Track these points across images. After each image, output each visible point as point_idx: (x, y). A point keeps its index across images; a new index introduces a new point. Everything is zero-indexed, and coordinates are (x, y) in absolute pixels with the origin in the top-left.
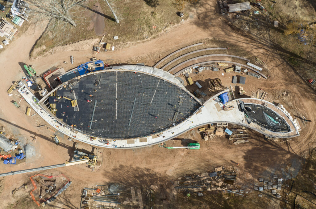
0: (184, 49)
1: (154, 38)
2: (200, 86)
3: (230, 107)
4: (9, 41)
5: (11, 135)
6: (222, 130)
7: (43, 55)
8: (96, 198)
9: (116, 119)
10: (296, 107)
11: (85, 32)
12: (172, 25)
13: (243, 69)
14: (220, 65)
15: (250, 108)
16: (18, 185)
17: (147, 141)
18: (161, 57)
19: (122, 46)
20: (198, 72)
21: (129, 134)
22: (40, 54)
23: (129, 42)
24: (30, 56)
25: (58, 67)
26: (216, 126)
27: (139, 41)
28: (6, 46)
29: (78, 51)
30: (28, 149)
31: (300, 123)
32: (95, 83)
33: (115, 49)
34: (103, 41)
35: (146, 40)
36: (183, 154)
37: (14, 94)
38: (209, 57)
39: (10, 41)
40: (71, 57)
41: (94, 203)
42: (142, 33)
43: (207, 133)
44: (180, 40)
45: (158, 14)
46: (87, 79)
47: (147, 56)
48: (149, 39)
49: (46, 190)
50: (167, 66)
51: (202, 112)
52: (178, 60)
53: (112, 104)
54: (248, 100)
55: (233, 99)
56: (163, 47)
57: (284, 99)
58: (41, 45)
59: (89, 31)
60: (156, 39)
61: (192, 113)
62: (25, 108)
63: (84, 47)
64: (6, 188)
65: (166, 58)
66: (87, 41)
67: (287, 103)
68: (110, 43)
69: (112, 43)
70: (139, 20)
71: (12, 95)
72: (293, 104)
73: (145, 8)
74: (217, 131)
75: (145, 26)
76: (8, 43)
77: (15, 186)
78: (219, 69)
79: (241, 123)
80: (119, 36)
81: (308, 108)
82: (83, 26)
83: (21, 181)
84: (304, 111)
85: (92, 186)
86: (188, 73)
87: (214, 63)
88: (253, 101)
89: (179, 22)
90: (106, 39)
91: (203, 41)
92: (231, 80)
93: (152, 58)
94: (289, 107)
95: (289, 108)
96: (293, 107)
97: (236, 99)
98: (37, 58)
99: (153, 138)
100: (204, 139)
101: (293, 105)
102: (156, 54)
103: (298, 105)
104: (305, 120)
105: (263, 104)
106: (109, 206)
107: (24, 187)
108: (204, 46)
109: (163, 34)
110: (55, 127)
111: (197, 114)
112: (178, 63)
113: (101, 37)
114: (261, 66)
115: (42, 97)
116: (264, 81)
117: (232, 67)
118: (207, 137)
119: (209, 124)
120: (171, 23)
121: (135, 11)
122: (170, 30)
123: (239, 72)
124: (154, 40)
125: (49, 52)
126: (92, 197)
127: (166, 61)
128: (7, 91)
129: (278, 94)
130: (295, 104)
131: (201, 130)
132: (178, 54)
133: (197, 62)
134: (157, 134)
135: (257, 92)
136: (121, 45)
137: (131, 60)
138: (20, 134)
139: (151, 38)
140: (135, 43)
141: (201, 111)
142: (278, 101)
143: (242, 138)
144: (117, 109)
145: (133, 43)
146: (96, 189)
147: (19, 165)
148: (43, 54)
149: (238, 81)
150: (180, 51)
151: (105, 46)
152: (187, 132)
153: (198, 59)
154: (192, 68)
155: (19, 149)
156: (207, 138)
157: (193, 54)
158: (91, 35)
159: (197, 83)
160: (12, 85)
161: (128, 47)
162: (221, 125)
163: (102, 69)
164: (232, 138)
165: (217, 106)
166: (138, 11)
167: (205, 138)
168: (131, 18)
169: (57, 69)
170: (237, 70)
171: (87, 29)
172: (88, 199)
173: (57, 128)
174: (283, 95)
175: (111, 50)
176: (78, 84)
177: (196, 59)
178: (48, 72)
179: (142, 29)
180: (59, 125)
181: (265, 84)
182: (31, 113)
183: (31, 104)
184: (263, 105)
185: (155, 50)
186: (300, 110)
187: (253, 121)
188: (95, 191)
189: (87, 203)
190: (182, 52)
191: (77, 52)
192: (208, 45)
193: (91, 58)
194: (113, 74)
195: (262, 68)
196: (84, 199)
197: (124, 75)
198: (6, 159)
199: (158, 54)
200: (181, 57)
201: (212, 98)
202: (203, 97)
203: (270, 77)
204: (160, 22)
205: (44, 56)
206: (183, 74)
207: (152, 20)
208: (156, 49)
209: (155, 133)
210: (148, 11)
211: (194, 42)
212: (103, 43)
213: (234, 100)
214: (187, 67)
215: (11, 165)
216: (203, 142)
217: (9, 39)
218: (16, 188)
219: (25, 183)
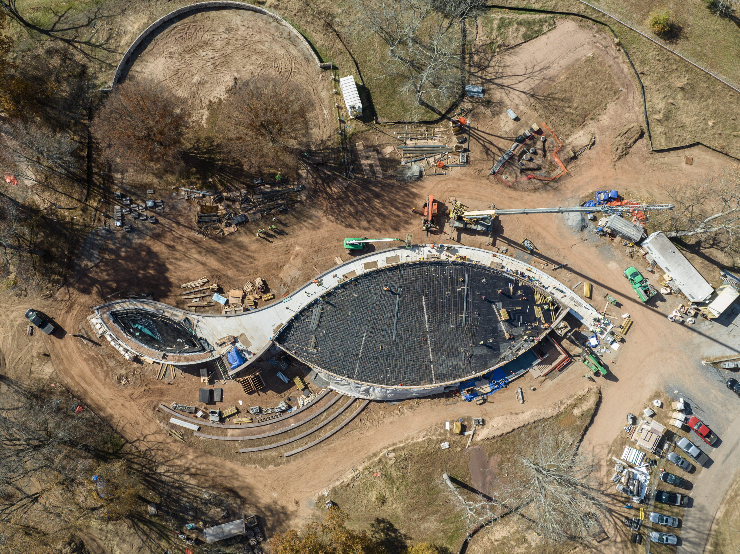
0: (317, 441)
1: (375, 455)
2: (280, 375)
3: (224, 343)
4: (644, 416)
5: (613, 244)
6: (232, 301)
7: (576, 397)
8: (443, 150)
9: (423, 298)
10: (102, 358)
11: (504, 450)
12: (346, 483)
13: (205, 417)
14: (248, 419)
15: (187, 347)
16: (586, 156)
17: (365, 264)
18: (357, 419)
19: (432, 432)
20: (287, 402)
21: (397, 274)
22: (582, 399)
23: (420, 440)
24: (600, 393)
25: (544, 378)
26: (244, 306)
27: (402, 445)
28: (648, 406)
29: (511, 413)
30: (578, 222)
31: (91, 330)
32: (470, 357)
33: (445, 425)
34: (468, 436)
35: (390, 449)
36: (297, 248)
37: (620, 319)
38: (269, 431)
39: (641, 417)
40: (523, 401)
41: (445, 142)
42: (399, 460)
43: (259, 291)
44: (327, 457)
45: (374, 500)
46: (486, 364)
47: (384, 420)
48: (384, 451)
49: (535, 153)
50: (345, 406)
51: (272, 329)
52: (326, 418)
53: (435, 323)
54: (192, 360)
55: (219, 359)
56: (356, 439)
57: (123, 370)
58: (582, 415)
59: (496, 452)
60: (371, 453)
61: (290, 325)
62: (595, 295)
63: (502, 422)
64: (608, 147)
65: (348, 420)
66: (499, 433)
67: (118, 364)
68: (455, 434)
69: (450, 435)
70: (407, 485)
71: (624, 316)
72: (107, 364)
73: (400, 509)
74: (241, 297)
75: (394, 474)
76: (645, 411)
77: (593, 153)
78: (248, 412)
79: (200, 318)
80: (439, 449)
81: (80, 359)
82: (509, 460)
83: (582, 163)
84: (85, 354)
85: (454, 172)
86: (304, 397)
87: (259, 421)
88: (182, 359)
89: (332, 491)
90: (463, 442)
91: (284, 459)
92: (224, 394)
93: (375, 417)
94: (113, 357)
95: (114, 354)
96: (106, 357)
97: (214, 361)
98: (587, 390)
99: (354, 271)
100: (262, 280)
101: (107, 361)
102: (368, 424)
103: (98, 362)
104: (82, 337)
105: (164, 357)
106: (418, 139)
107: (575, 153)
108: (282, 451)
109: (360, 465)
110: (534, 269)
111: (282, 324)
112: (325, 414)
113: (473, 443)
114: (173, 426)
115: (564, 319)
116: (164, 399)
117: (225, 418)
118: (257, 285)
119: (256, 308)
120: (347, 486)
121: (417, 500)
122: (348, 472)
123: (211, 410)
124: (375, 451)
125: (565, 405)
126: (450, 151)
127: (348, 415)
128: (632, 322)
129: (136, 379)
130: (103, 363)
131: (268, 296)
132: (328, 429)
133: (291, 420)
134: (347, 280)
135: (174, 378)
136: (434, 434)
137: (411, 408)
138: (597, 246)
139: (381, 454)
140: (409, 441)
141: (275, 331)
142: (135, 365)
143: (193, 290)
144: (423, 315)
145: (413, 439)
146: (445, 167)
147: (591, 191)
148: (576, 400)
149: (211, 392)
150: (323, 435)
151: (464, 429)
152: (294, 289)
153: (290, 425)
154: (298, 407)
155: (594, 219)
156: (257, 283)
157: (300, 433)
158: (492, 445)
159: (286, 380)
160: (625, 334)
161: (420, 431)
162: (236, 309)
163: (463, 385)
164: (213, 289)
165: (246, 342)
166: (412, 501)
167: (261, 283)
168: (423, 487)
169: (546, 375)
170: (215, 413)
171: (500, 456)
172: (457, 147)
173: (529, 267)
174: (127, 378)
175: (452, 423)
176: (502, 351)
177: (293, 425)
178: (562, 368)
179: (399, 468)
180: (527, 273)
181: (162, 393)
182: (582, 288)
183: (585, 304)
184: (164, 355)
185: (371, 432)
186: (92, 353)
187: (178, 324)
188: (446, 163)
189: (458, 139)
190: (321, 435)
191: (514, 412)
192: (274, 453)
193: (487, 403)
194: (441, 377)
195: (170, 423)
196: (465, 146)
197: (420, 379)
198: (614, 199)
199: (363, 426)
200: (321, 425)
201: (258, 355)
202: (273, 356)
203: (154, 408)
204: (369, 486)
205: (574, 396)
206: (313, 394)
207: (383, 487)
208: (368, 434)
209: (351, 281)
210: (392, 504)
211: (301, 456)
212: (467, 433)
213: (218, 356)
214: (308, 408)
215: (605, 189)
216: (263, 275)
217: (644, 419)
218: (590, 149)
219: (574, 162)
